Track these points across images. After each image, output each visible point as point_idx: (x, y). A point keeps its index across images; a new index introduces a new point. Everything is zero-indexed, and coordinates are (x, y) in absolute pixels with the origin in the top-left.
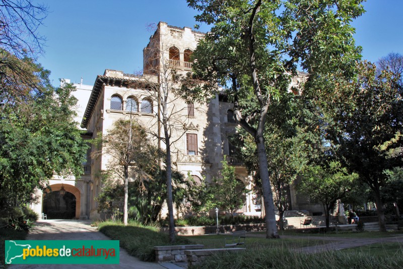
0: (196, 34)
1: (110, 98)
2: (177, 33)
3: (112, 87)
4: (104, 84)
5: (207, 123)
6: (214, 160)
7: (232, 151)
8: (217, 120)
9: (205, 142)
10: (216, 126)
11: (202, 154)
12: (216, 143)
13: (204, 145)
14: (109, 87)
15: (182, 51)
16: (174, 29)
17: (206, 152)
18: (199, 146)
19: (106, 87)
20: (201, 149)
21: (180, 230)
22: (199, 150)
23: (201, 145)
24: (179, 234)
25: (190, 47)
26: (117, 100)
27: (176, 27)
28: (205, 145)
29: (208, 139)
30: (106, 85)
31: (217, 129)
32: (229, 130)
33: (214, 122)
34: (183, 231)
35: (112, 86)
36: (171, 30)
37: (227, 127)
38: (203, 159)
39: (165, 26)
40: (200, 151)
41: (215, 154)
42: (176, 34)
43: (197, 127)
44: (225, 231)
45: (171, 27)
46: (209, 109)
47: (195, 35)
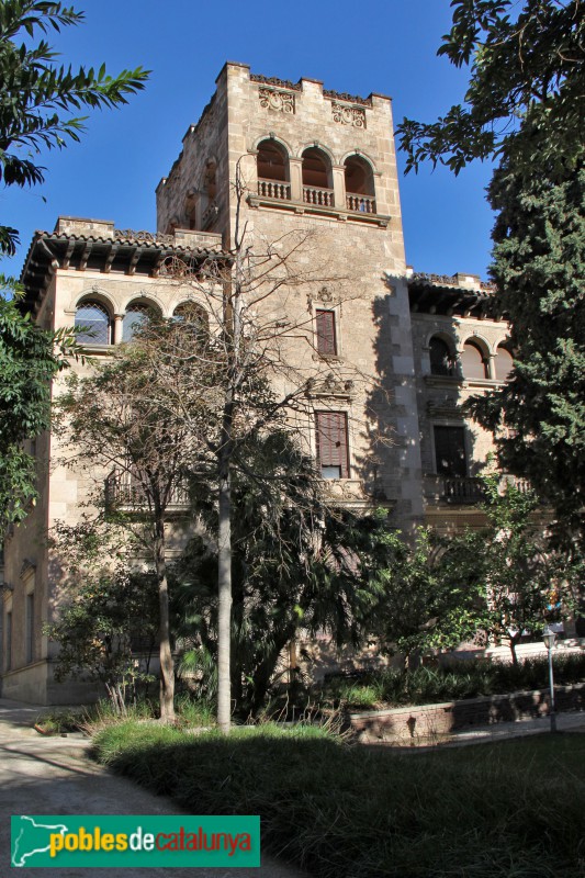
0: (337, 101)
1: (74, 309)
2: (278, 98)
3: (79, 273)
4: (55, 263)
5: (376, 375)
6: (399, 490)
7: (445, 464)
8: (404, 364)
9: (371, 435)
10: (404, 383)
11: (363, 474)
12: (405, 438)
13: (367, 446)
14: (72, 272)
15: (296, 151)
16: (272, 87)
17: (375, 468)
18: (351, 451)
19: (59, 272)
20: (359, 459)
21: (369, 724)
22: (353, 462)
23: (358, 446)
24: (365, 738)
25: (321, 141)
26: (95, 316)
27: (277, 82)
28: (372, 447)
29: (381, 427)
30: (62, 267)
31: (405, 393)
32: (437, 399)
33: (397, 370)
34: (377, 727)
35: (78, 268)
36: (262, 90)
37: (431, 391)
38: (365, 488)
39: (244, 75)
40: (358, 465)
41: (401, 471)
42: (277, 102)
43: (347, 387)
44: (517, 712)
45: (260, 81)
46: (381, 332)
47: (333, 104)
